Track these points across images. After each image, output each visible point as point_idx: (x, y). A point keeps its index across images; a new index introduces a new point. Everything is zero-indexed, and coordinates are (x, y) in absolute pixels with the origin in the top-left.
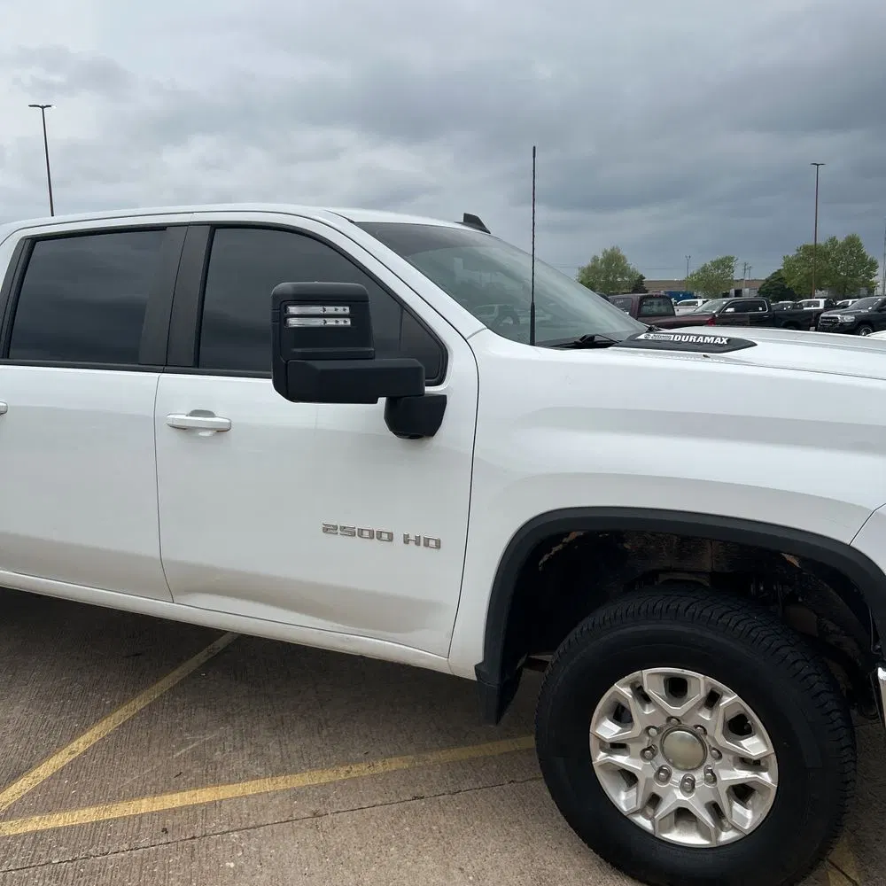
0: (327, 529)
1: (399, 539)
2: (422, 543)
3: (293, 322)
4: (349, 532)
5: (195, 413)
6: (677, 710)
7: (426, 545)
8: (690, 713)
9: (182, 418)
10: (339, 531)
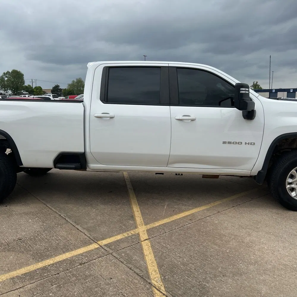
0: (224, 143)
1: (244, 143)
2: (250, 144)
3: (241, 92)
4: (230, 143)
5: (184, 116)
7: (251, 144)
9: (181, 117)
10: (227, 143)
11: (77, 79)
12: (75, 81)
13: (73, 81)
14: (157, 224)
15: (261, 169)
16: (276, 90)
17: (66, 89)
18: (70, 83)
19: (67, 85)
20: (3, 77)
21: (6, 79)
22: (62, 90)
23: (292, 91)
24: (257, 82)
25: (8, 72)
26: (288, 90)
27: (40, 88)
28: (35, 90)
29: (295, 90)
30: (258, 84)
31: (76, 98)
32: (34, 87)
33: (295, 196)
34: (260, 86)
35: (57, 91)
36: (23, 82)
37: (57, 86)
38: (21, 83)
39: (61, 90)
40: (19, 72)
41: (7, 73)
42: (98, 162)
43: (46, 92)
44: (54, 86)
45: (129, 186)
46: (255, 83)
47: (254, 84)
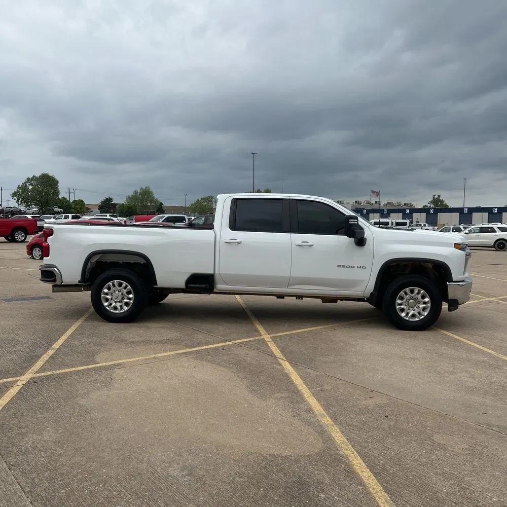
0: (339, 266)
2: (361, 268)
5: (303, 242)
6: (412, 295)
8: (415, 295)
9: (300, 243)
10: (341, 267)
11: (141, 189)
12: (139, 191)
13: (136, 192)
14: (278, 334)
15: (372, 291)
16: (469, 209)
17: (123, 204)
18: (130, 195)
19: (125, 198)
20: (26, 186)
21: (30, 187)
22: (117, 206)
23: (496, 212)
24: (439, 196)
25: (34, 176)
26: (489, 210)
27: (81, 202)
28: (73, 206)
29: (502, 210)
30: (441, 198)
31: (152, 220)
32: (71, 201)
33: (405, 316)
34: (444, 201)
35: (109, 208)
36: (57, 193)
37: (109, 200)
38: (53, 193)
39: (115, 205)
40: (52, 177)
41: (32, 179)
42: (226, 283)
43: (89, 209)
44: (103, 199)
45: (249, 314)
46: (436, 197)
47: (434, 199)
